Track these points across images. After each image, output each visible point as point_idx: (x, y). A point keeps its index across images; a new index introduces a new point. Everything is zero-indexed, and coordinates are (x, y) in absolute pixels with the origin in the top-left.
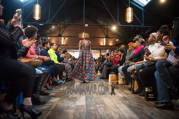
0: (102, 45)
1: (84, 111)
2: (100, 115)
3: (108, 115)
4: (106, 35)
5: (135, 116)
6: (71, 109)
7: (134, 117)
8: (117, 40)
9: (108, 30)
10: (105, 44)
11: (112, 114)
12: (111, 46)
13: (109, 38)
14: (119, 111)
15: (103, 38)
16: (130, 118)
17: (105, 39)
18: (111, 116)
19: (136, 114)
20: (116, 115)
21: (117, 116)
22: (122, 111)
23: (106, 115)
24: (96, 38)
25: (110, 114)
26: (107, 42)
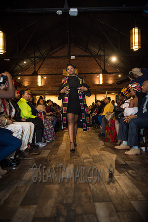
0: (98, 84)
1: (72, 186)
2: (92, 191)
3: (102, 190)
4: (103, 69)
5: (137, 191)
6: (55, 184)
7: (135, 193)
8: (120, 76)
9: (105, 61)
10: (101, 83)
11: (108, 189)
12: (111, 85)
13: (107, 73)
14: (118, 184)
15: (98, 74)
16: (131, 194)
17: (101, 75)
18: (106, 192)
19: (139, 189)
20: (112, 191)
21: (114, 192)
22: (121, 185)
23: (100, 191)
24: (88, 74)
25: (105, 189)
26: (105, 79)
